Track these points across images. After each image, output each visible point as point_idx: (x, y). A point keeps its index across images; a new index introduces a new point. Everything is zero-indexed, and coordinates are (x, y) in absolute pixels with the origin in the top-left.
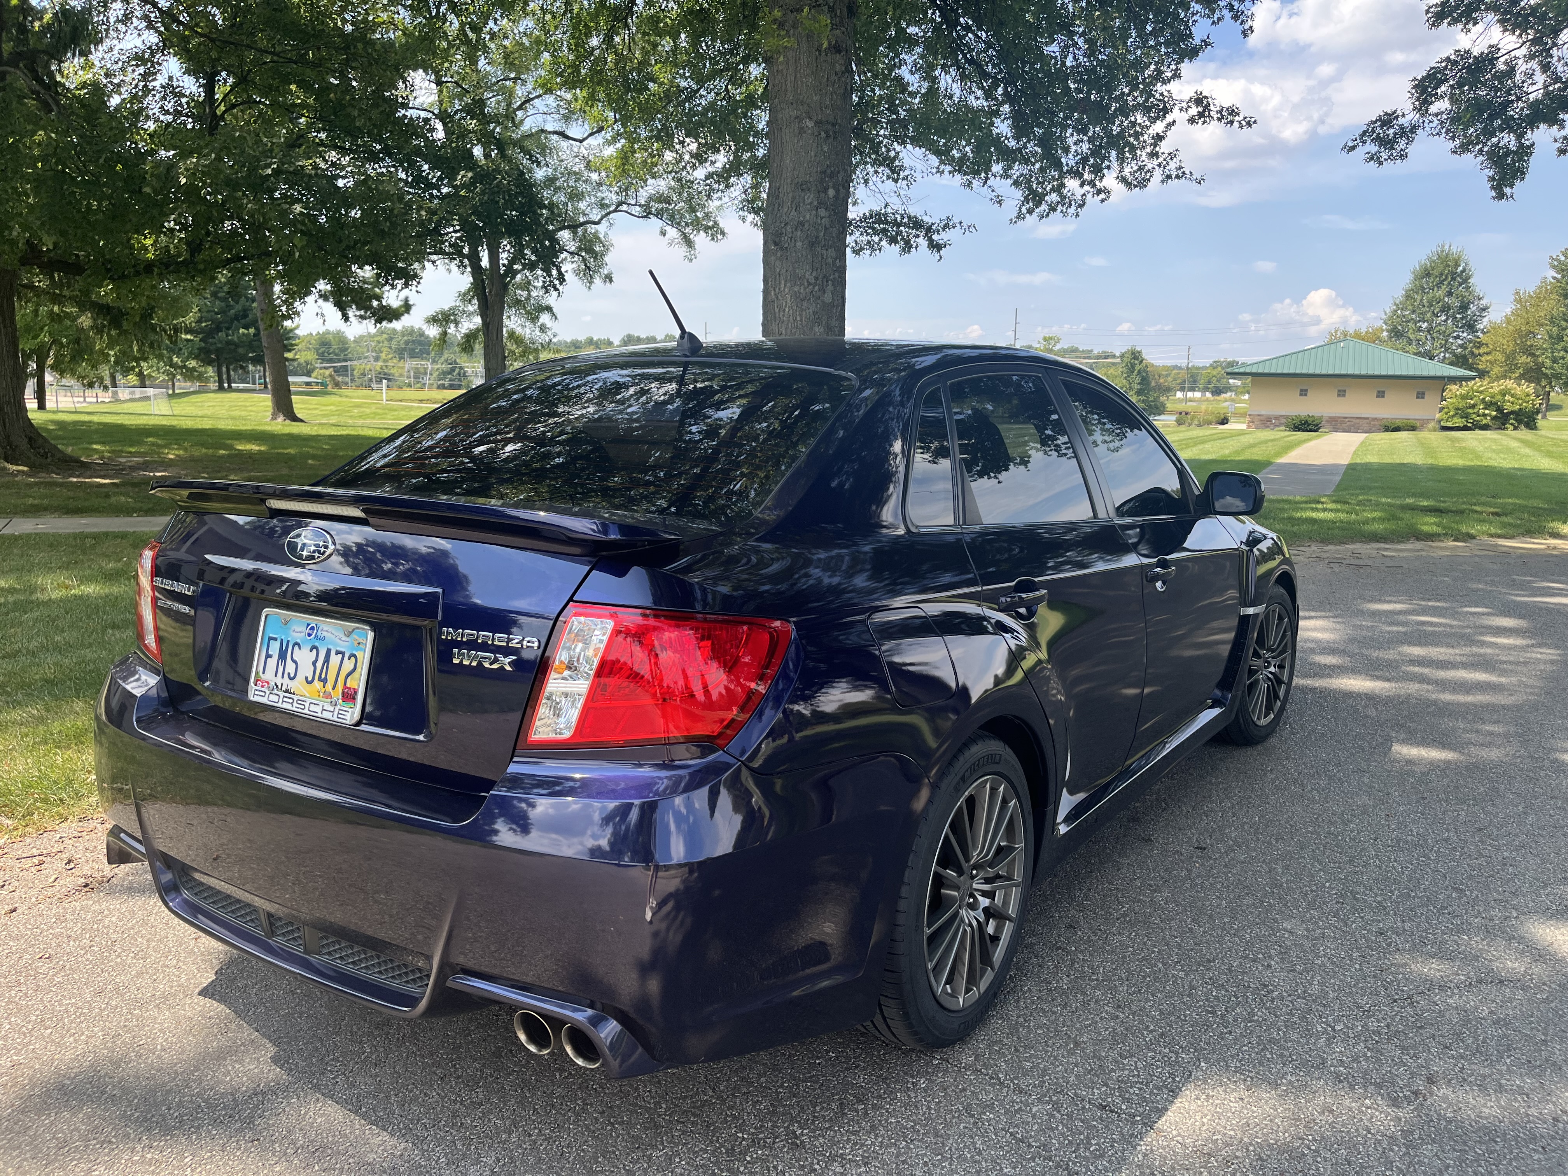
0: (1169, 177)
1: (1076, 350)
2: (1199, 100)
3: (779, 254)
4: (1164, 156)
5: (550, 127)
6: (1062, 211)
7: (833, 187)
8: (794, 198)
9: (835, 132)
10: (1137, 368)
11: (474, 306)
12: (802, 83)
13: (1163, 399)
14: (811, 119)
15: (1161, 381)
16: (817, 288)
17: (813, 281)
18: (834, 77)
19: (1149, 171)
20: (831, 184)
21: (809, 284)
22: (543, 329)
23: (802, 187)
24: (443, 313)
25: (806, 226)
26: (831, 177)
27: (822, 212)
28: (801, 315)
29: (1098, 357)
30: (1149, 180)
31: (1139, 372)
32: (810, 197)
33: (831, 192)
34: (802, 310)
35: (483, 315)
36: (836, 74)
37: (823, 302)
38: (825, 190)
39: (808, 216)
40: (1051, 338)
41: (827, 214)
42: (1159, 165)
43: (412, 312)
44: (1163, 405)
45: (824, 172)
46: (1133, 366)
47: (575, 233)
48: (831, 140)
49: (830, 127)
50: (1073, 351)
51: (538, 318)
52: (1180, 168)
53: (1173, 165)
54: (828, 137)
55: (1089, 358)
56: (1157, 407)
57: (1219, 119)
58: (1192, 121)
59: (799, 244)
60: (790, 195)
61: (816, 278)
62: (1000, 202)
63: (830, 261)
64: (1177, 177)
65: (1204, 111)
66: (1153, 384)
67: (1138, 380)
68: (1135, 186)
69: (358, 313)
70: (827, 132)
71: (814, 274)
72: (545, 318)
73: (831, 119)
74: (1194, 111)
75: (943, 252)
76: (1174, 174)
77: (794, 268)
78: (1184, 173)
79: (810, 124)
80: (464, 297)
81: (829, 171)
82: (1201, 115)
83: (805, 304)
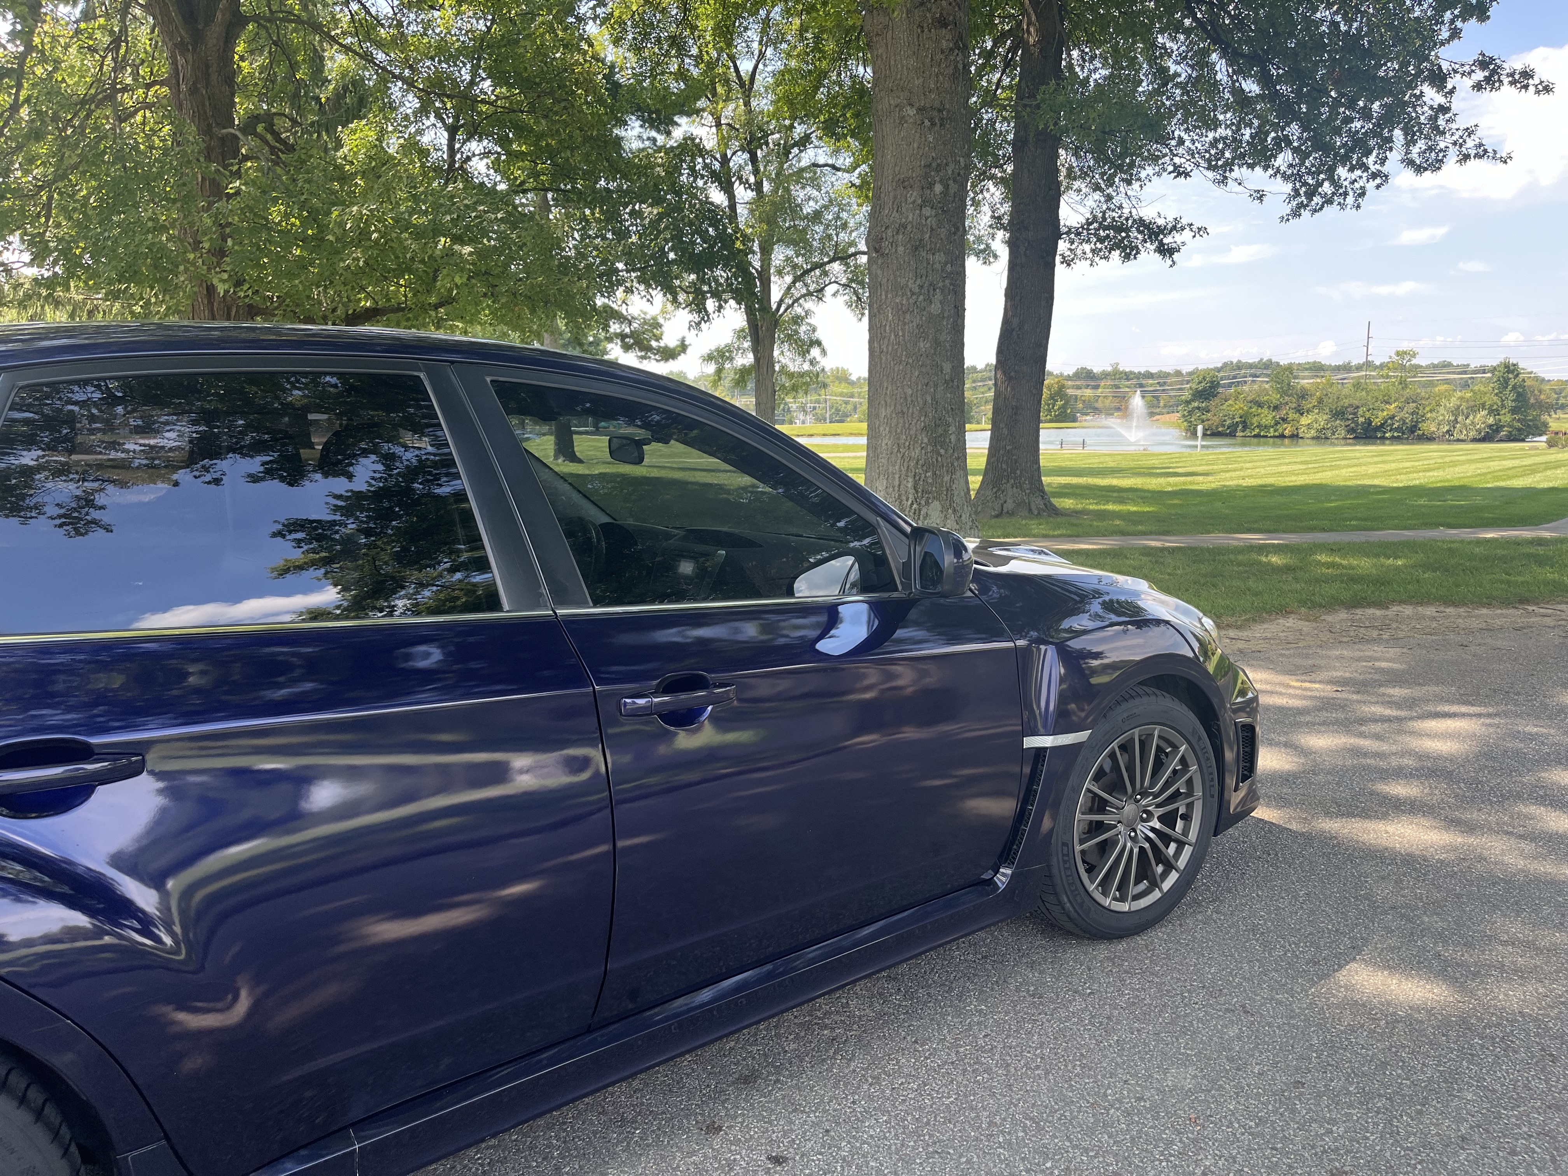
0: (1466, 157)
1: (1449, 365)
2: (1484, 63)
3: (880, 261)
4: (1460, 133)
5: (821, 161)
6: (1339, 204)
7: (941, 182)
8: (895, 198)
9: (942, 119)
10: (1512, 382)
11: (747, 344)
12: (903, 67)
13: (1545, 417)
14: (911, 105)
15: (1542, 397)
16: (921, 298)
17: (917, 290)
18: (939, 56)
19: (1441, 150)
20: (937, 179)
21: (913, 294)
22: (812, 362)
23: (904, 184)
24: (718, 350)
25: (909, 227)
26: (938, 169)
27: (927, 211)
28: (903, 330)
29: (1475, 372)
30: (1442, 161)
31: (1514, 387)
32: (913, 195)
33: (938, 188)
34: (905, 324)
35: (755, 350)
36: (942, 52)
37: (930, 313)
38: (931, 186)
39: (910, 217)
40: (1405, 353)
41: (933, 213)
42: (1455, 144)
43: (688, 351)
44: (1545, 425)
45: (929, 166)
46: (1506, 381)
47: (847, 265)
48: (937, 128)
49: (935, 113)
50: (1444, 366)
51: (808, 352)
52: (1481, 145)
53: (1470, 143)
54: (933, 124)
55: (1465, 373)
56: (1537, 427)
57: (1511, 83)
58: (1478, 87)
59: (901, 249)
60: (892, 194)
61: (921, 287)
62: (1261, 198)
63: (938, 266)
64: (1477, 156)
65: (1491, 75)
66: (1532, 401)
67: (1513, 396)
68: (1426, 169)
69: (639, 354)
70: (931, 120)
71: (919, 282)
72: (815, 352)
73: (937, 104)
74: (1479, 75)
75: (1176, 256)
76: (1473, 152)
77: (895, 277)
78: (1485, 151)
79: (911, 112)
80: (740, 334)
81: (934, 165)
82: (1488, 79)
83: (908, 316)
